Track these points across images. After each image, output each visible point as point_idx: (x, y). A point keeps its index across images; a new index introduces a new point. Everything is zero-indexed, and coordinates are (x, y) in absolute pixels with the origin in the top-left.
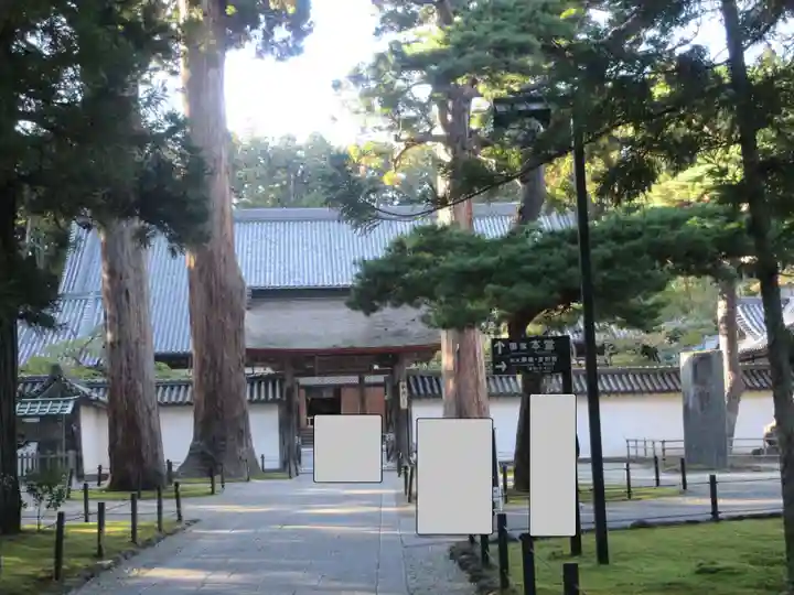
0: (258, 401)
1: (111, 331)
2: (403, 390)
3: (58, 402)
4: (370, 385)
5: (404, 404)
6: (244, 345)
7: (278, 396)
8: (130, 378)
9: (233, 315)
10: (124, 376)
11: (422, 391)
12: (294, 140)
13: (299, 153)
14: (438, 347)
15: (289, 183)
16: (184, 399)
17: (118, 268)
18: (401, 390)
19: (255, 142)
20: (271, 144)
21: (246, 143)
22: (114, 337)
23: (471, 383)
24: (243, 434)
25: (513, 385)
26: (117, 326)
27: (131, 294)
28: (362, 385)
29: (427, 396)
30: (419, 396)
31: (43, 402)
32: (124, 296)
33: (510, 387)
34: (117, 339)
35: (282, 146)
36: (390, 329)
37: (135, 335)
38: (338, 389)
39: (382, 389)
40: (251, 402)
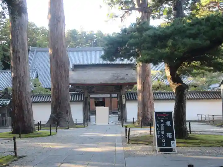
0: (73, 101)
1: (13, 73)
2: (124, 97)
3: (5, 100)
4: (113, 97)
5: (124, 103)
6: (69, 82)
7: (82, 99)
8: (20, 91)
9: (65, 71)
10: (17, 90)
11: (130, 98)
12: (93, 32)
13: (95, 36)
14: (136, 83)
15: (92, 44)
16: (49, 100)
17: (16, 49)
18: (123, 98)
19: (83, 33)
20: (87, 33)
21: (80, 33)
22: (14, 75)
23: (148, 94)
24: (68, 112)
25: (160, 96)
26: (15, 70)
27: (20, 59)
28: (111, 97)
29: (131, 100)
30: (129, 100)
31: (3, 100)
32: (18, 59)
33: (159, 97)
34: (15, 76)
35: (90, 33)
36: (119, 78)
37: (23, 74)
38: (104, 98)
39: (117, 98)
40: (71, 101)
